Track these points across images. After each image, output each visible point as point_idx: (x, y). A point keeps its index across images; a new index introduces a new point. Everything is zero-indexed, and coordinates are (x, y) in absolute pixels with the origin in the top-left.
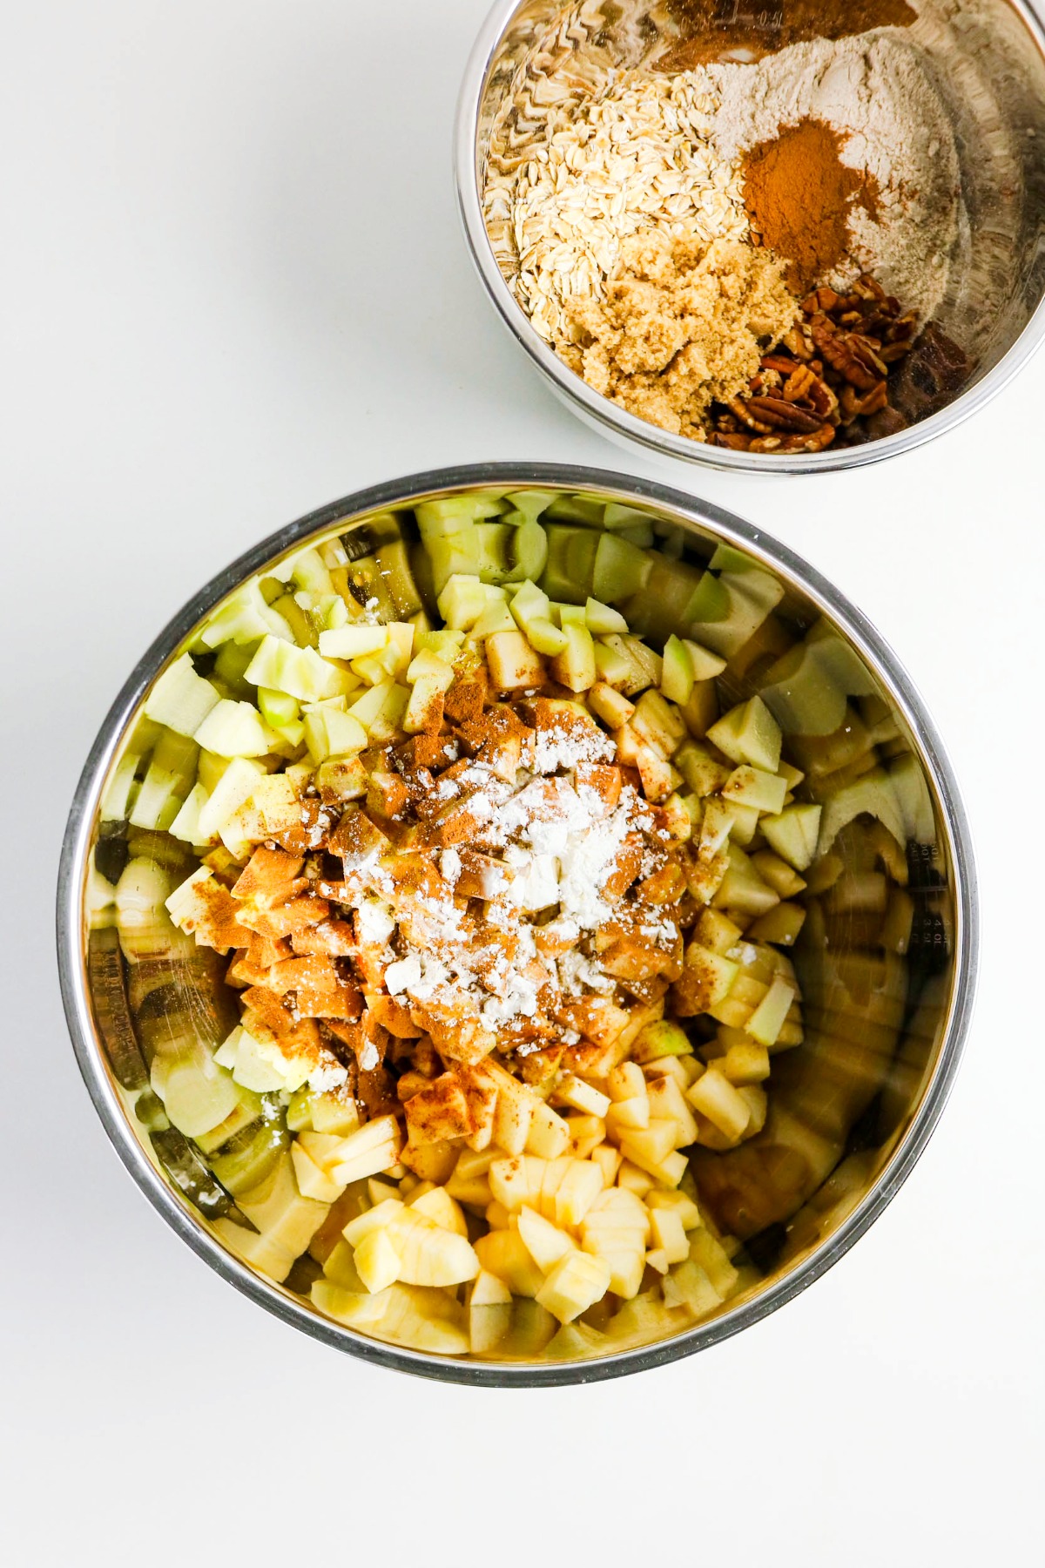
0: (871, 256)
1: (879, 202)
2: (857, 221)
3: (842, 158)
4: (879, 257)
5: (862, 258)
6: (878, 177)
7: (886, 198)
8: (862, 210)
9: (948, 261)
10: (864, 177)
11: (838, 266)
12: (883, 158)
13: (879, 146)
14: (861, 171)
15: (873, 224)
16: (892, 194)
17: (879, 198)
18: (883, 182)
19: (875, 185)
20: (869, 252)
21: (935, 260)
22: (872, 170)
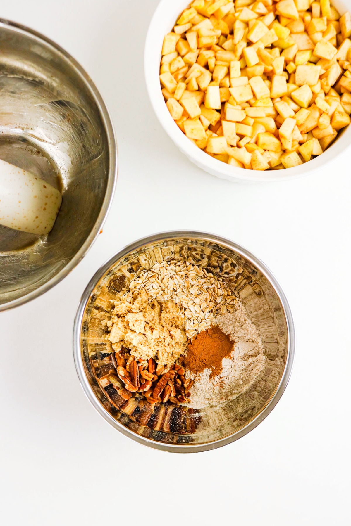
0: (199, 381)
1: (215, 376)
2: (207, 372)
3: (224, 359)
4: (199, 383)
5: (197, 378)
6: (222, 373)
7: (217, 378)
8: (211, 372)
9: (208, 405)
10: (220, 369)
11: (192, 372)
12: (228, 372)
13: (231, 370)
14: (222, 367)
15: (209, 377)
16: (219, 380)
17: (216, 376)
18: (221, 375)
19: (219, 373)
20: (200, 380)
21: (207, 402)
22: (223, 370)
